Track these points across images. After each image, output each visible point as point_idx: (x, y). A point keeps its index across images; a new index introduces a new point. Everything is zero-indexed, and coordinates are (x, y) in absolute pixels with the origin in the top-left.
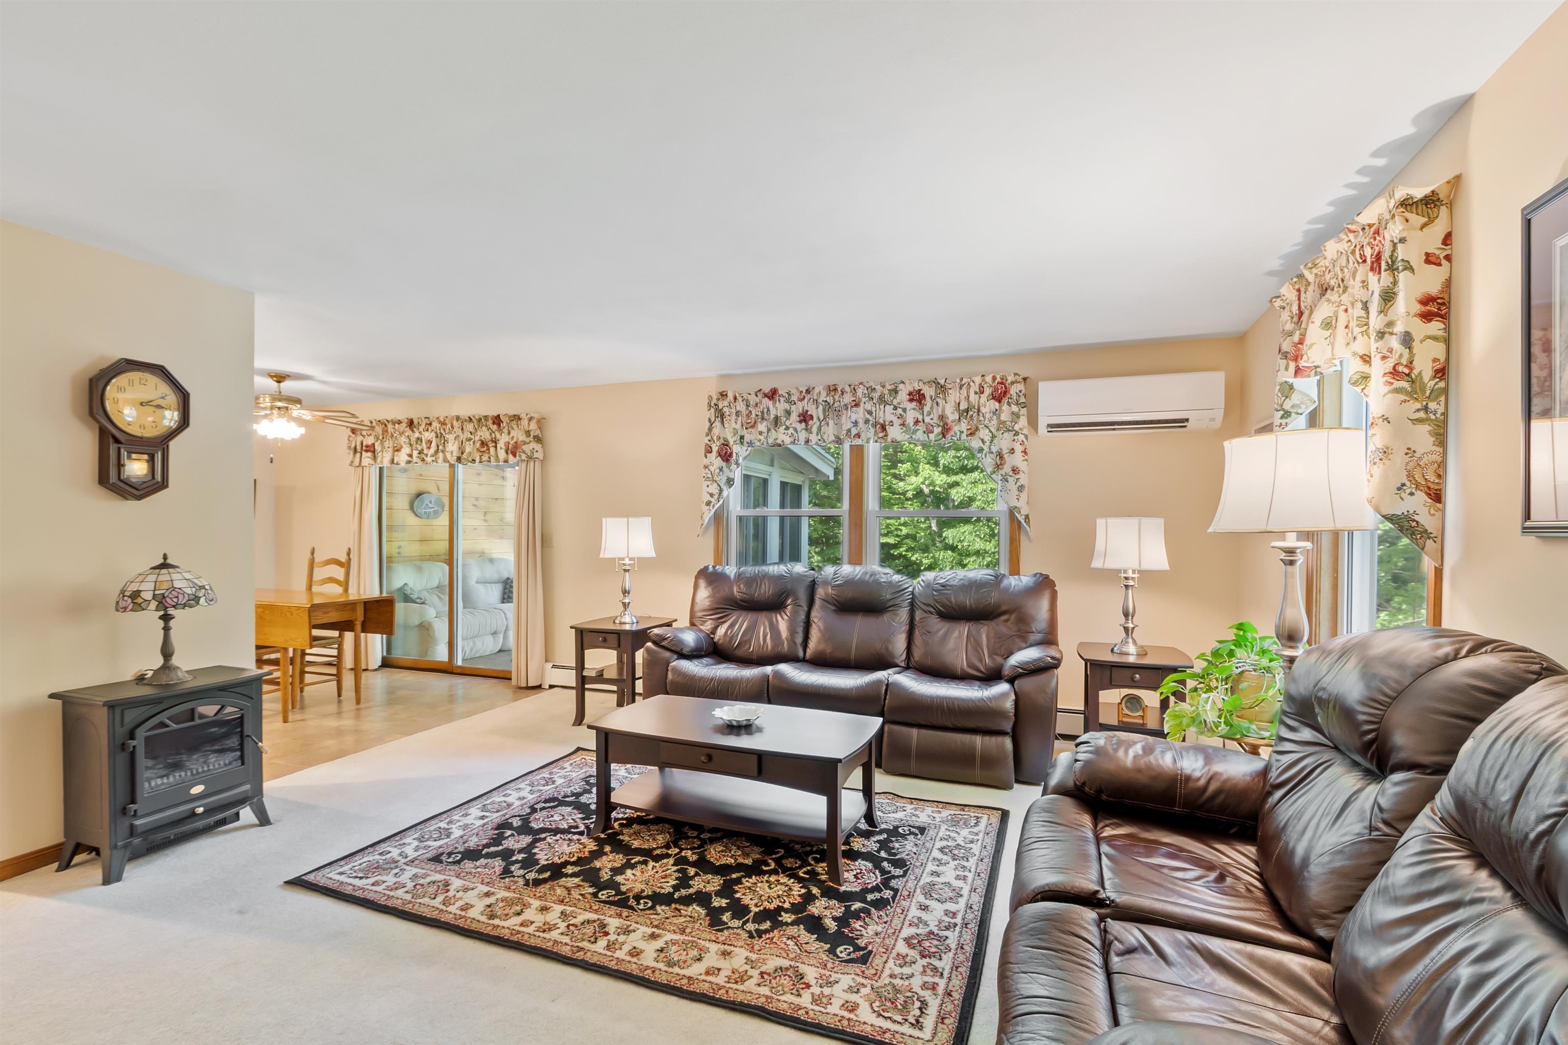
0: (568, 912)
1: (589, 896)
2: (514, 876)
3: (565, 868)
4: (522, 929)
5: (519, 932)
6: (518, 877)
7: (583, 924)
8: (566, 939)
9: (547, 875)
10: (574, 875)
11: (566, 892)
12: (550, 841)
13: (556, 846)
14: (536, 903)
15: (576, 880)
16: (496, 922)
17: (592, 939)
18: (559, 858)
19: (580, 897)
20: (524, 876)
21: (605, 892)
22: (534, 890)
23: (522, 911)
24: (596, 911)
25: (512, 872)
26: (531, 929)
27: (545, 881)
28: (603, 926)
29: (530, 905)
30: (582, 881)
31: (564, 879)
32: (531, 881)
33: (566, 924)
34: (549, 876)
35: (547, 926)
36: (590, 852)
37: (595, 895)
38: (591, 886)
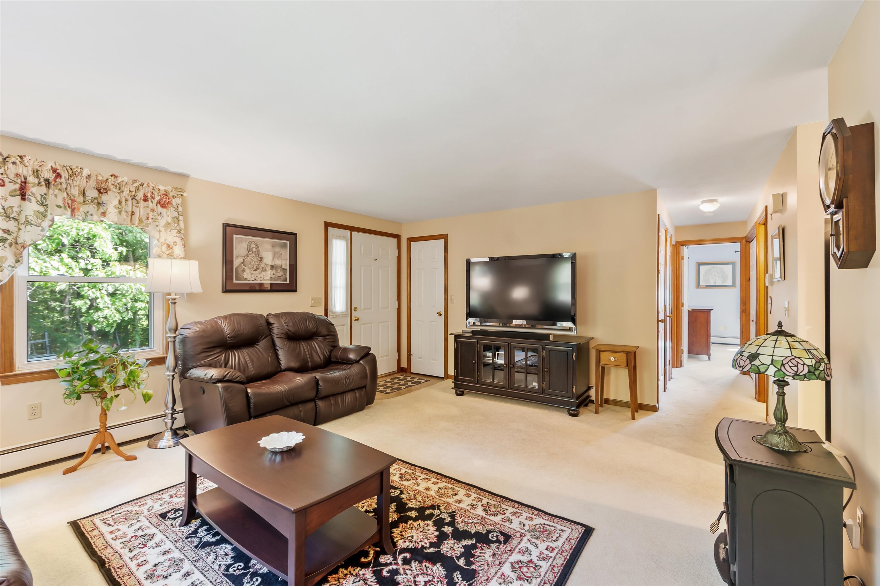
0: (416, 485)
1: (405, 492)
2: (448, 513)
3: (416, 516)
4: (437, 481)
5: (438, 479)
6: (444, 513)
7: (410, 480)
8: (418, 474)
9: (428, 512)
10: (411, 509)
11: (416, 497)
12: (426, 541)
13: (422, 537)
14: (432, 493)
15: (410, 505)
16: (450, 486)
17: (407, 473)
18: (419, 524)
19: (409, 492)
20: (441, 513)
21: (396, 494)
22: (434, 503)
23: (439, 490)
24: (403, 485)
25: (449, 516)
26: (433, 480)
27: (428, 508)
28: (401, 477)
29: (435, 492)
30: (407, 504)
31: (417, 507)
32: (436, 508)
33: (417, 481)
34: (426, 511)
35: (426, 481)
36: (398, 527)
37: (402, 493)
38: (403, 498)
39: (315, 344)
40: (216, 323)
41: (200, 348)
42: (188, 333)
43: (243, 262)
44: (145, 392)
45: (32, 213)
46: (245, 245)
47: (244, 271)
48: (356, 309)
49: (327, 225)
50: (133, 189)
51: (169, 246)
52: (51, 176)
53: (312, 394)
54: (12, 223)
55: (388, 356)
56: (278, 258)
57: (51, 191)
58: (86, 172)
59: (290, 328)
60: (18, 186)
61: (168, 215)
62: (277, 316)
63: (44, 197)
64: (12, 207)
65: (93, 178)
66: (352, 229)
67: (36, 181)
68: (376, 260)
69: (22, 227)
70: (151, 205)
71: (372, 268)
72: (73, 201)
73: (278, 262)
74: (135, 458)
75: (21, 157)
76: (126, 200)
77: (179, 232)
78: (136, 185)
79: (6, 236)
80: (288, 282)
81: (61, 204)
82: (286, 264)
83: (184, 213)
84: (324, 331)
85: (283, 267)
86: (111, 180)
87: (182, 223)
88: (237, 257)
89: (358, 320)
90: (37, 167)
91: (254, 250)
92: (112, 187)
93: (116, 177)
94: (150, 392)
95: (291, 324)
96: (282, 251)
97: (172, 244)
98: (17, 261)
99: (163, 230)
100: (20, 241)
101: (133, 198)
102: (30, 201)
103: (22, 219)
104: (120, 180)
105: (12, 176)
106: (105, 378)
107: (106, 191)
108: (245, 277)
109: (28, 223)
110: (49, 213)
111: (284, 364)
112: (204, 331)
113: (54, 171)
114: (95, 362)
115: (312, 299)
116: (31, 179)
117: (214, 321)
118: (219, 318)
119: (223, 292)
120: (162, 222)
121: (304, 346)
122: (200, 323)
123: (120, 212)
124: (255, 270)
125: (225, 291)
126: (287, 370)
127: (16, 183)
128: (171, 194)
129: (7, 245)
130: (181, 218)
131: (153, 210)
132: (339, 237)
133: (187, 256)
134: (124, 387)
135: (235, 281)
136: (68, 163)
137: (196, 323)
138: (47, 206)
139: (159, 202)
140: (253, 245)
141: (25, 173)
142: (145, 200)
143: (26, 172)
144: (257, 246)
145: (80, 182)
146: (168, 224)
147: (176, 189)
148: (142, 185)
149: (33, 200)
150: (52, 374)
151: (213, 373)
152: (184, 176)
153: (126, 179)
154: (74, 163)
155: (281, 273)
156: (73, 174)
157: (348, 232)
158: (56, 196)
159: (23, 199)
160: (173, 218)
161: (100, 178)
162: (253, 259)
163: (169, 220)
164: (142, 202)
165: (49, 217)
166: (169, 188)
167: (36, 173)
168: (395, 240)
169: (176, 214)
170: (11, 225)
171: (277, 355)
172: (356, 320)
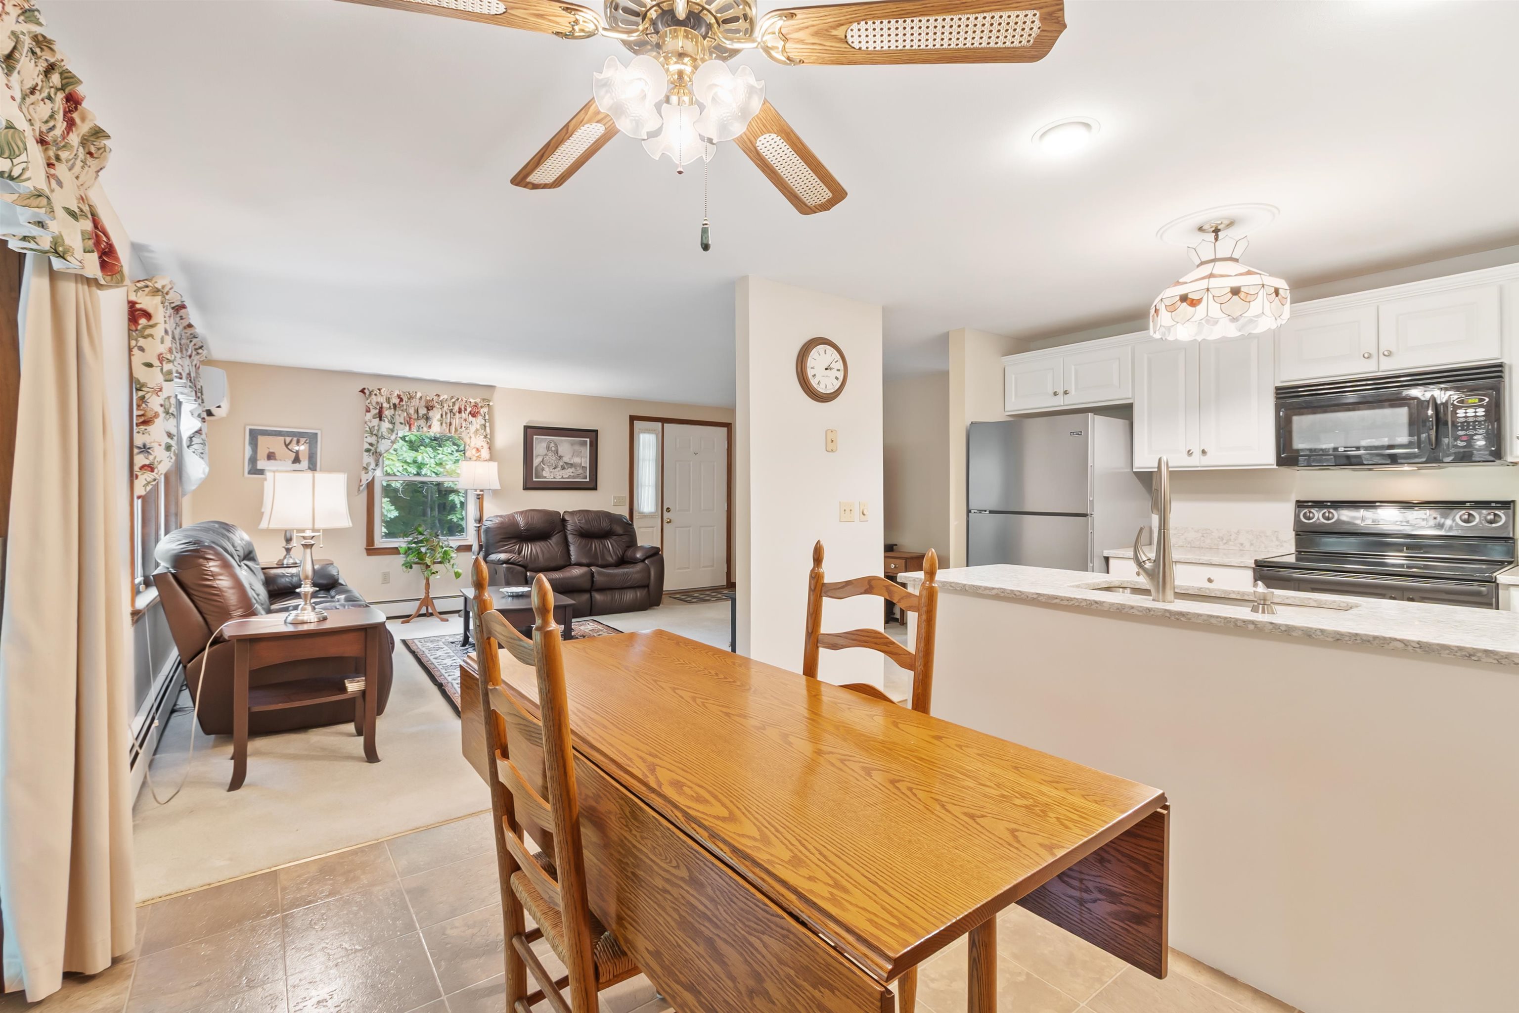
39: (608, 543)
40: (514, 517)
41: (499, 537)
42: (488, 524)
43: (543, 461)
44: (456, 570)
45: (385, 430)
46: (544, 445)
47: (543, 469)
48: (668, 510)
49: (633, 419)
50: (451, 404)
51: (478, 450)
52: (396, 401)
53: (587, 585)
54: (374, 438)
55: (713, 566)
56: (577, 456)
57: (397, 413)
58: (419, 395)
59: (582, 526)
60: (377, 411)
61: (478, 422)
62: (572, 513)
63: (393, 417)
64: (374, 427)
65: (424, 399)
66: (664, 421)
67: (388, 406)
68: (696, 454)
69: (380, 440)
70: (463, 415)
71: (691, 463)
72: (410, 418)
73: (577, 460)
74: (447, 620)
75: (379, 390)
76: (446, 414)
77: (486, 437)
78: (453, 400)
79: (370, 447)
80: (588, 480)
81: (403, 422)
82: (586, 462)
83: (491, 421)
84: (619, 530)
85: (583, 465)
86: (435, 398)
87: (488, 429)
88: (537, 456)
89: (670, 522)
90: (389, 396)
91: (553, 449)
92: (436, 404)
93: (439, 396)
94: (460, 571)
95: (584, 521)
96: (582, 449)
97: (480, 448)
98: (377, 465)
99: (473, 436)
100: (378, 450)
101: (451, 411)
102: (384, 421)
103: (380, 435)
104: (441, 398)
105: (374, 404)
106: (426, 553)
107: (432, 407)
108: (544, 475)
109: (383, 437)
110: (396, 428)
111: (574, 558)
112: (502, 523)
113: (399, 396)
114: (421, 542)
115: (615, 498)
116: (385, 405)
117: (512, 516)
118: (516, 513)
119: (524, 489)
120: (472, 429)
121: (595, 545)
122: (501, 516)
123: (441, 424)
124: (554, 469)
125: (526, 488)
126: (575, 565)
127: (376, 408)
128: (480, 405)
129: (371, 454)
130: (487, 424)
131: (465, 420)
132: (648, 431)
133: (492, 459)
134: (440, 563)
135: (534, 479)
136: (406, 389)
137: (497, 516)
138: (394, 423)
139: (470, 413)
140: (552, 445)
141: (382, 401)
142: (460, 412)
143: (381, 399)
144: (556, 445)
145: (415, 402)
146: (477, 430)
147: (484, 400)
148: (458, 399)
149: (386, 420)
150: (395, 551)
151: (503, 556)
152: (492, 387)
153: (446, 397)
154: (410, 388)
155: (580, 471)
156: (411, 398)
157: (660, 424)
158: (400, 416)
159: (380, 420)
160: (481, 425)
161: (428, 398)
162: (551, 458)
163: (478, 427)
164: (457, 414)
165: (396, 432)
166: (478, 400)
167: (388, 400)
168: (725, 430)
169: (483, 422)
170: (373, 440)
171: (568, 551)
172: (668, 522)
